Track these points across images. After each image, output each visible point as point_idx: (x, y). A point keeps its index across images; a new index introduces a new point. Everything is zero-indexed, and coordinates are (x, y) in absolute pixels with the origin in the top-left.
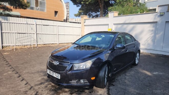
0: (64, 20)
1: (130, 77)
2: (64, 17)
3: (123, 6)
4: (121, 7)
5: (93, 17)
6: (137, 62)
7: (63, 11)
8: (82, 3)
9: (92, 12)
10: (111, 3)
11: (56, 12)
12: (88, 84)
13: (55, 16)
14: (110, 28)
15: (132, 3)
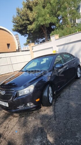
0: (17, 50)
1: (74, 90)
2: (16, 48)
3: (62, 29)
4: (61, 30)
5: (41, 43)
6: (79, 75)
7: (14, 43)
8: (28, 32)
9: (39, 39)
10: (52, 28)
11: (8, 45)
12: (34, 106)
13: (8, 48)
14: (54, 50)
15: (70, 25)
